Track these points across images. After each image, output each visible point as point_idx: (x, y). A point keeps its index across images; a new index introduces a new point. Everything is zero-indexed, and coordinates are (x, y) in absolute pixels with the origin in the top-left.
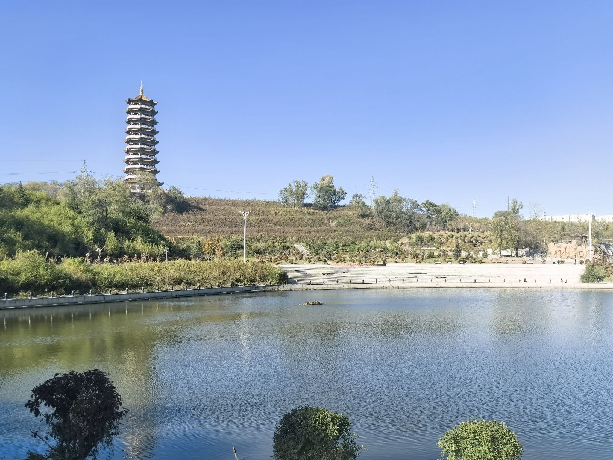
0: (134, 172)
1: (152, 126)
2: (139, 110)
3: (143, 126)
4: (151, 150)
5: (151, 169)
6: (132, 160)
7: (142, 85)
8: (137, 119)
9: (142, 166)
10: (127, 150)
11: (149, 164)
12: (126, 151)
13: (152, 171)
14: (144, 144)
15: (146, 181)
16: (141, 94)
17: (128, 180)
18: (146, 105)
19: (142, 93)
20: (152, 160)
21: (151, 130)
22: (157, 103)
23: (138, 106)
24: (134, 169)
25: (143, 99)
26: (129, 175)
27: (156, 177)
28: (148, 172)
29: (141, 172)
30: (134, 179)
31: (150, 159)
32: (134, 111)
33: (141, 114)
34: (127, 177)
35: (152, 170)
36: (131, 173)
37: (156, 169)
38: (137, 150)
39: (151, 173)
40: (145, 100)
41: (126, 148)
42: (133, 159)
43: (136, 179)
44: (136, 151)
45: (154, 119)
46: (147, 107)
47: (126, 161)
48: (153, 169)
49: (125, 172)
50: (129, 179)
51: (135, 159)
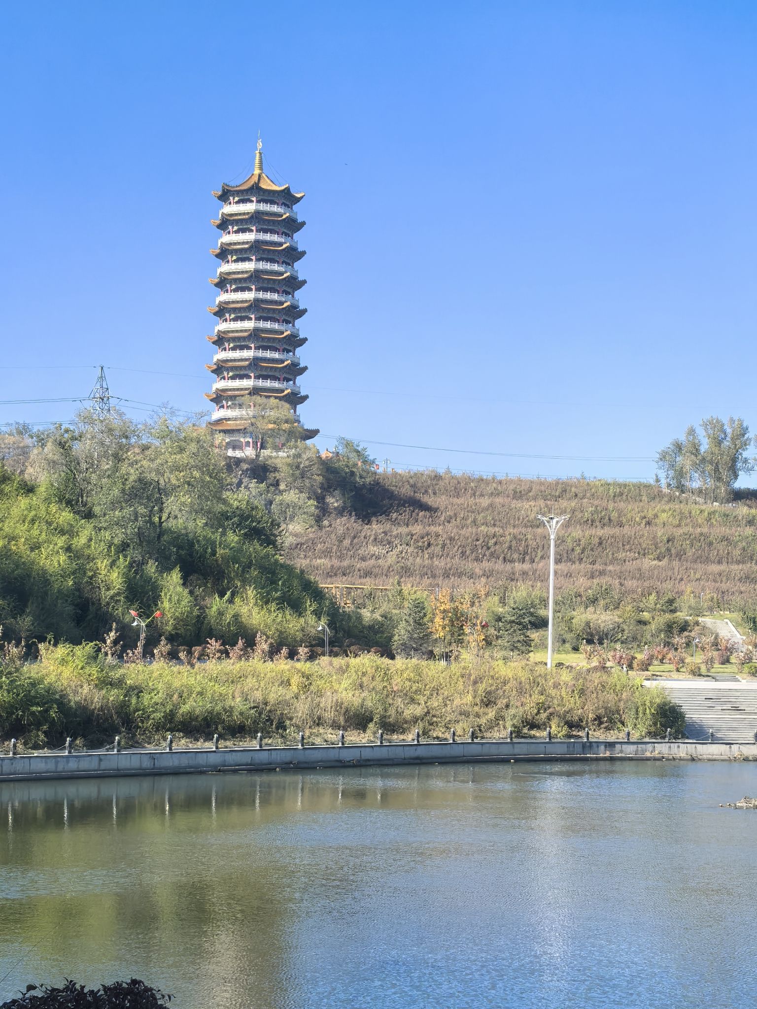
0: (239, 400)
1: (288, 264)
2: (252, 217)
3: (262, 265)
4: (285, 334)
5: (283, 391)
6: (230, 364)
7: (260, 145)
8: (246, 246)
9: (261, 383)
10: (218, 336)
11: (277, 374)
12: (216, 338)
13: (286, 395)
14: (266, 319)
15: (271, 426)
16: (257, 172)
17: (219, 421)
18: (272, 203)
19: (261, 168)
20: (286, 363)
21: (285, 275)
22: (302, 197)
23: (250, 207)
24: (238, 390)
25: (263, 185)
26: (223, 407)
27: (298, 413)
28: (276, 398)
29: (258, 399)
30: (236, 419)
31: (282, 361)
32: (237, 222)
33: (258, 231)
34: (218, 414)
35: (286, 392)
36: (230, 403)
37: (297, 390)
38: (246, 334)
39: (283, 403)
40: (269, 188)
41: (216, 331)
42: (235, 360)
43: (241, 419)
44: (244, 338)
45: (294, 245)
46: (275, 209)
47: (215, 367)
48: (289, 391)
49: (211, 400)
50: (221, 420)
51: (239, 360)
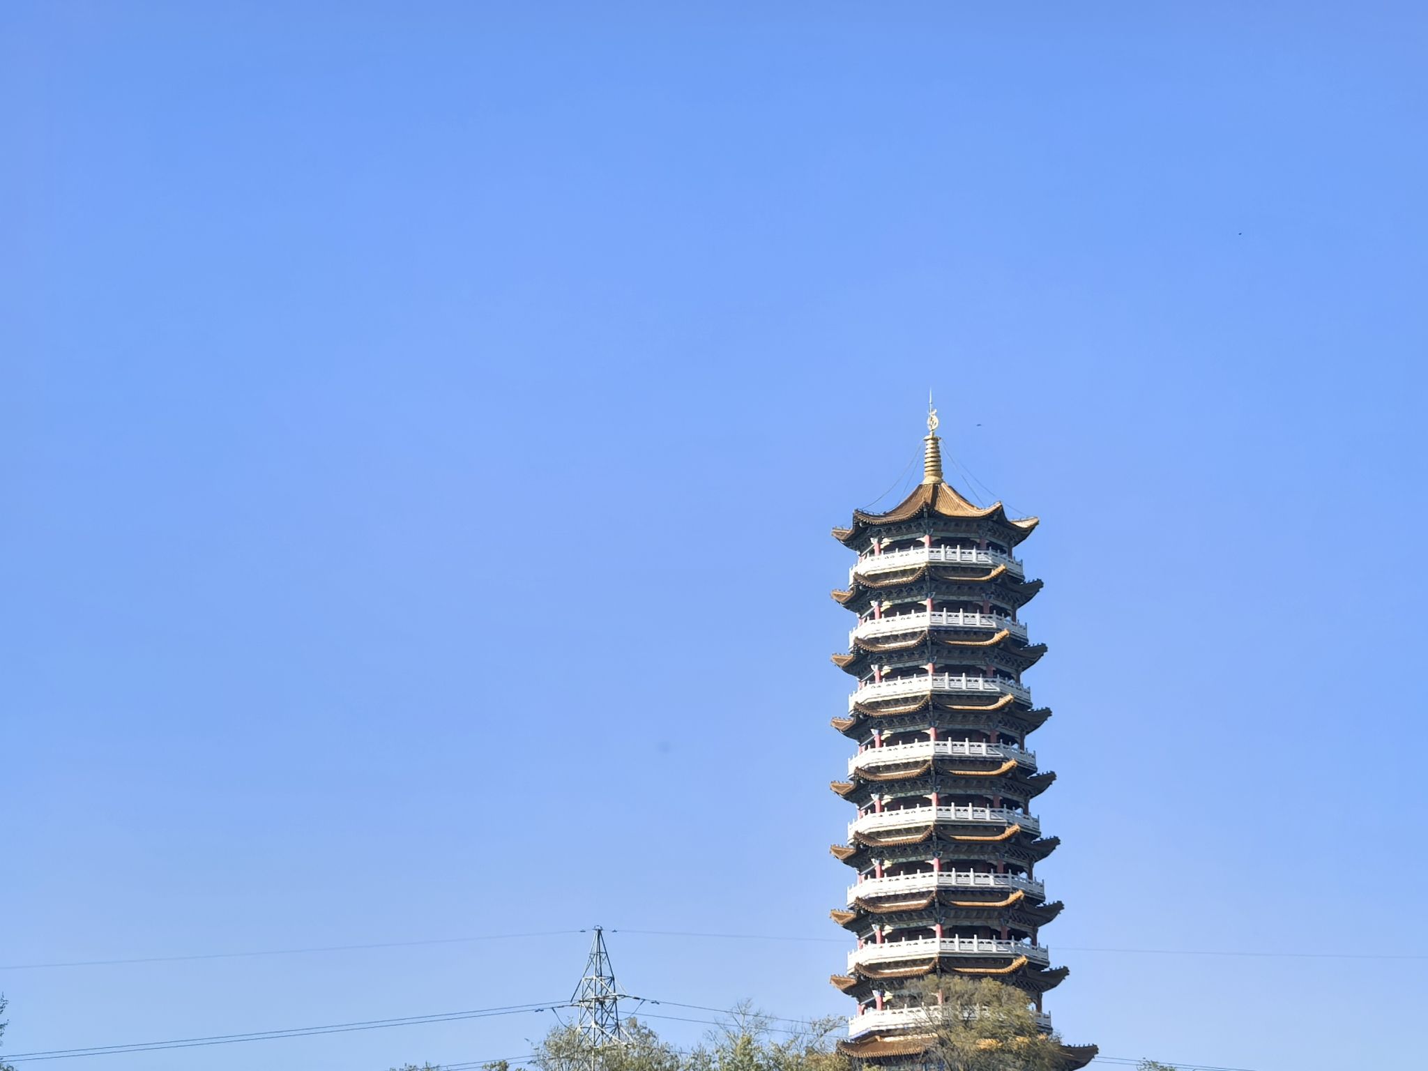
0: (911, 988)
1: (1006, 675)
2: (922, 579)
4: (1008, 832)
5: (1008, 961)
6: (887, 906)
7: (934, 422)
9: (957, 946)
10: (857, 845)
11: (994, 924)
12: (852, 850)
13: (1015, 971)
14: (962, 801)
15: (985, 1044)
16: (929, 480)
17: (867, 1039)
18: (966, 544)
19: (938, 471)
20: (1012, 898)
21: (1002, 702)
22: (1032, 528)
23: (917, 558)
24: (905, 963)
25: (944, 509)
26: (873, 1004)
27: (1045, 1011)
28: (995, 977)
29: (958, 984)
30: (904, 1032)
31: (1004, 894)
32: (889, 592)
33: (937, 607)
34: (863, 1021)
35: (1016, 964)
36: (888, 995)
37: (1040, 956)
38: (918, 837)
39: (1011, 989)
40: (960, 513)
41: (851, 834)
42: (896, 898)
43: (918, 1029)
44: (914, 847)
45: (1019, 632)
46: (973, 557)
47: (852, 915)
48: (1023, 960)
49: (847, 991)
50: (872, 1034)
51: (906, 897)
